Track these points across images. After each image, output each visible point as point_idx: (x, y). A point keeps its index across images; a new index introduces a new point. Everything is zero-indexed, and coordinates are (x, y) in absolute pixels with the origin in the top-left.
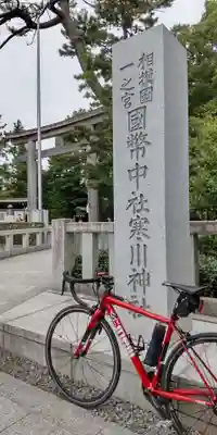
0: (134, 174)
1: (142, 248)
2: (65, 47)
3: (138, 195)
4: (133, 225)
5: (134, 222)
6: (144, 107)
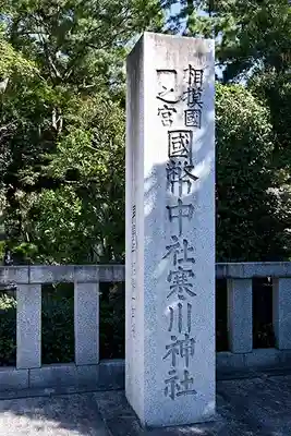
0: (174, 213)
1: (185, 308)
3: (181, 241)
4: (173, 280)
5: (174, 276)
6: (190, 132)
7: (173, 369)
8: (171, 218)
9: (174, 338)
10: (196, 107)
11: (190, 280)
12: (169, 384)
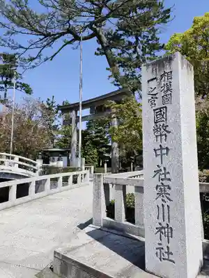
0: (159, 152)
1: (166, 207)
2: (98, 49)
3: (162, 168)
4: (158, 190)
5: (159, 188)
6: (166, 107)
7: (160, 242)
8: (156, 155)
9: (160, 224)
10: (169, 92)
11: (168, 191)
12: (158, 251)
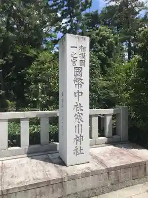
0: (77, 94)
1: (80, 125)
3: (78, 104)
5: (76, 115)
6: (81, 68)
7: (76, 146)
8: (75, 96)
9: (76, 136)
10: (83, 59)
11: (81, 116)
12: (75, 151)
